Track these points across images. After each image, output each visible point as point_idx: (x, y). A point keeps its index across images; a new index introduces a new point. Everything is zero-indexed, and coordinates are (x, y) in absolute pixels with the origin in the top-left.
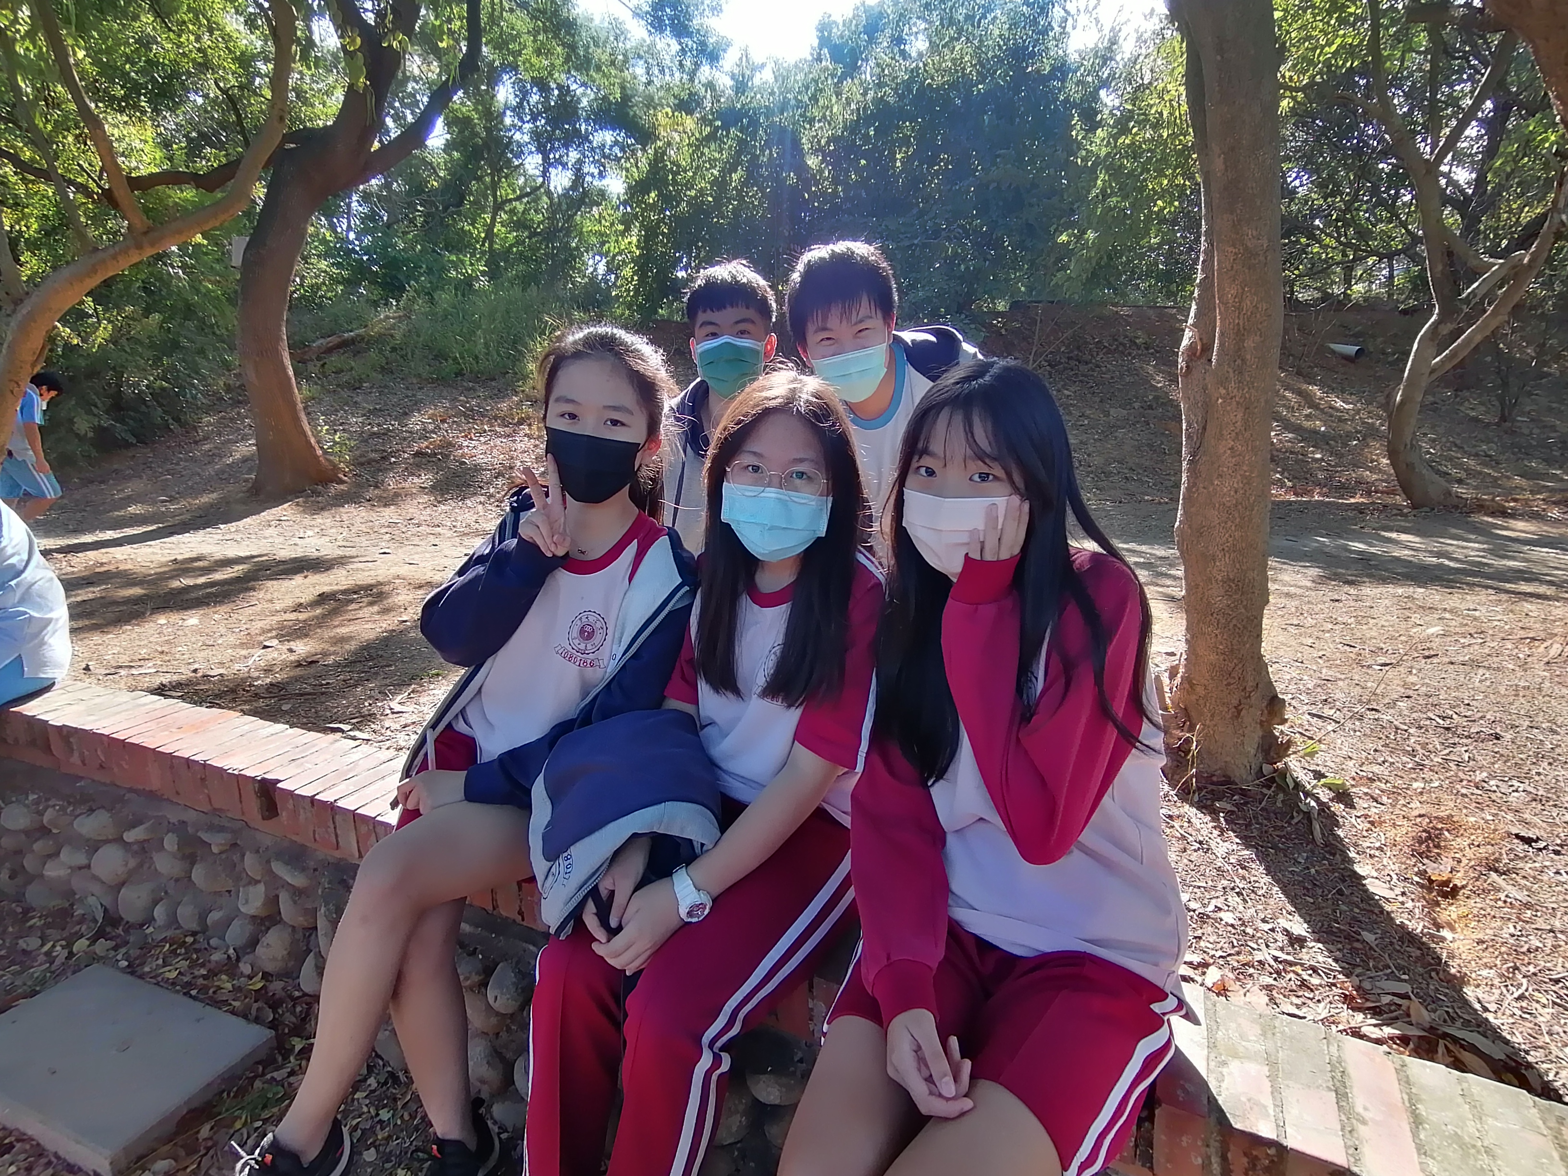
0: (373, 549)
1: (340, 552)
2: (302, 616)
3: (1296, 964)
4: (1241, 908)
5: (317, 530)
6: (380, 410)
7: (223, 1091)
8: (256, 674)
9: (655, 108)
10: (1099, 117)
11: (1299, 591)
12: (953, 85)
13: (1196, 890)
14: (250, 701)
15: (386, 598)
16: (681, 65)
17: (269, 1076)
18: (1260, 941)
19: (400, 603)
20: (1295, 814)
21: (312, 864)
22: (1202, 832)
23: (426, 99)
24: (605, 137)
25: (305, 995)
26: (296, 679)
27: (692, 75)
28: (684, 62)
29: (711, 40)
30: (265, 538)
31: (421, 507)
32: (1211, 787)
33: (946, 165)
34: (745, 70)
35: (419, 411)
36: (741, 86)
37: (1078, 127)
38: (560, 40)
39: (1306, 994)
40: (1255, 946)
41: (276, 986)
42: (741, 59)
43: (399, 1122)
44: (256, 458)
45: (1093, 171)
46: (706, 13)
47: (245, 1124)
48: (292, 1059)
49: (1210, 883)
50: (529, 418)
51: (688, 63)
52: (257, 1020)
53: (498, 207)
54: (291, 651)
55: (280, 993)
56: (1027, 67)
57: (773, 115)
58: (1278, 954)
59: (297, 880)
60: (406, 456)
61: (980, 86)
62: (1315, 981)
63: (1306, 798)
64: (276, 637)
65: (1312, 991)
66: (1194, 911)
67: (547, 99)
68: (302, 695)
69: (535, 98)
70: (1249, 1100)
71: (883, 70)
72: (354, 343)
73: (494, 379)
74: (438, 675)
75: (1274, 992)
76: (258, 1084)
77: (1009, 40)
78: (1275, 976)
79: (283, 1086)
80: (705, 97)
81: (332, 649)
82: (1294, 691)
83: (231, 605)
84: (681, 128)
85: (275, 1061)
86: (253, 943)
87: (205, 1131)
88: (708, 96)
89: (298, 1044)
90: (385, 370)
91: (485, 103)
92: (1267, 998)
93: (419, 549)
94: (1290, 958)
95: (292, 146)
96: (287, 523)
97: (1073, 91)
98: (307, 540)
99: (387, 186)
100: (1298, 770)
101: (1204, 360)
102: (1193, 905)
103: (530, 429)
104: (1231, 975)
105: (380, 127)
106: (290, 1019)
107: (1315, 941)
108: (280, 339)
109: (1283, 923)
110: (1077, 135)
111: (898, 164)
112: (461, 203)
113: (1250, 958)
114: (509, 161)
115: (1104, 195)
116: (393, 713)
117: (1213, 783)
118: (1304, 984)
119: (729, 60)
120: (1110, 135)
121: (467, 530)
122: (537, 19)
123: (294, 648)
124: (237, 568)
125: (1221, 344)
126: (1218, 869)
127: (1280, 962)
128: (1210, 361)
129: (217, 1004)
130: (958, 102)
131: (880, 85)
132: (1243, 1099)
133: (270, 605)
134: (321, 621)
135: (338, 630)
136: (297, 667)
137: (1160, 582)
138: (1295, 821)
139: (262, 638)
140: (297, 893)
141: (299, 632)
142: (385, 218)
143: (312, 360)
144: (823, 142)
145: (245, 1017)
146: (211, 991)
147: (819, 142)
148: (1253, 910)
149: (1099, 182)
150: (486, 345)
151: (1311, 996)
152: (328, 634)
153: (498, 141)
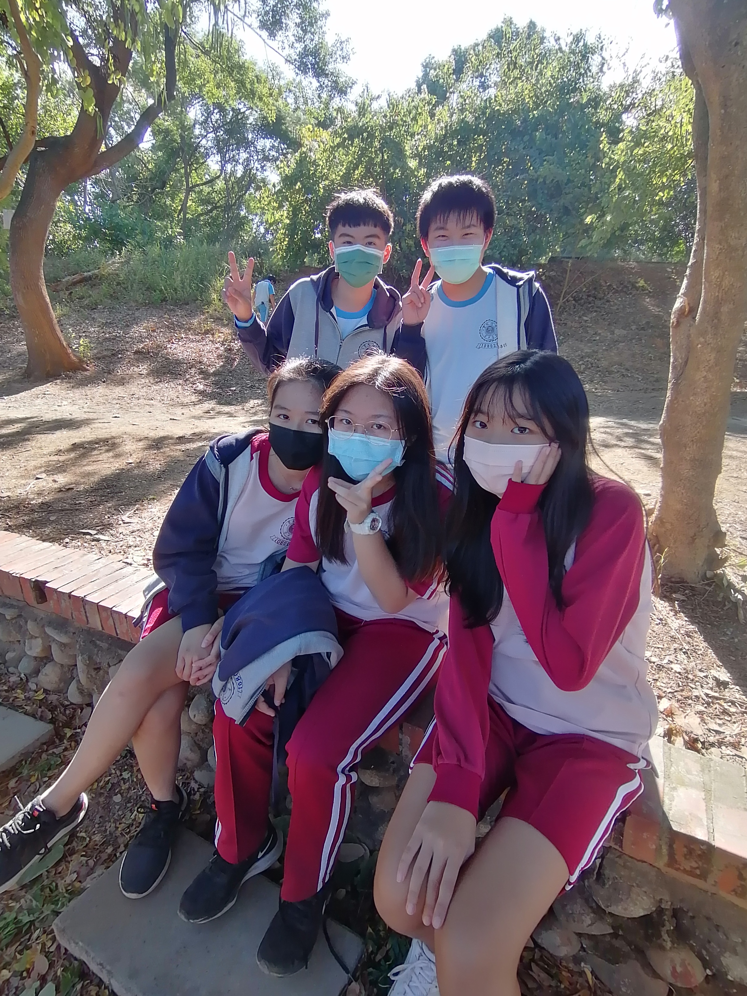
0: (108, 414)
1: (85, 416)
2: (62, 458)
3: (720, 699)
4: (686, 662)
5: (69, 401)
6: (110, 323)
7: (22, 760)
8: (32, 496)
9: (301, 125)
10: (621, 135)
11: (739, 454)
12: (515, 111)
13: (656, 650)
14: (29, 514)
15: (118, 447)
16: (319, 97)
17: (51, 752)
18: (697, 683)
19: (127, 451)
20: (726, 603)
21: (72, 630)
22: (662, 613)
23: (138, 117)
24: (265, 143)
25: (72, 704)
26: (59, 500)
27: (327, 105)
28: (322, 95)
29: (341, 80)
30: (35, 406)
31: (140, 387)
32: (670, 584)
33: (508, 166)
34: (366, 100)
35: (137, 324)
36: (362, 110)
37: (605, 142)
38: (233, 77)
39: (726, 718)
40: (694, 686)
41: (53, 698)
42: (363, 92)
43: (135, 780)
44: (27, 354)
45: (614, 171)
46: (339, 60)
47: (37, 779)
48: (65, 741)
49: (666, 645)
50: (212, 330)
51: (324, 96)
52: (42, 718)
53: (190, 190)
54: (55, 481)
55: (55, 703)
56: (570, 98)
57: (385, 132)
58: (709, 692)
59: (63, 639)
60: (129, 353)
61: (535, 112)
62: (733, 710)
63: (735, 593)
64: (45, 472)
65: (730, 716)
66: (654, 663)
67: (224, 116)
68: (63, 510)
69: (216, 116)
70: (690, 814)
71: (465, 100)
72: (91, 280)
73: (187, 304)
74: (154, 499)
75: (705, 716)
76: (44, 756)
77: (558, 79)
78: (706, 705)
79: (60, 757)
80: (336, 118)
81: (82, 480)
82: (731, 522)
83: (14, 450)
84: (319, 139)
85: (54, 742)
86: (37, 672)
87: (12, 783)
88: (339, 117)
89: (69, 732)
90: (113, 297)
91: (180, 118)
92: (699, 720)
93: (139, 415)
94: (716, 695)
95: (43, 149)
96: (49, 396)
97: (603, 115)
98: (63, 408)
99: (112, 175)
100: (731, 574)
101: (690, 318)
102: (653, 659)
103: (213, 337)
104: (677, 705)
105: (106, 135)
106: (62, 718)
107: (734, 684)
108: (39, 278)
109: (714, 673)
110: (604, 147)
111: (474, 164)
112: (163, 186)
113: (690, 693)
114: (197, 159)
115: (620, 189)
116: (124, 523)
117: (672, 582)
118: (725, 712)
119: (354, 94)
120: (627, 148)
121: (171, 403)
122: (216, 62)
123: (57, 480)
124: (16, 426)
125: (704, 309)
126: (672, 637)
127: (710, 697)
128: (694, 318)
129: (14, 707)
130: (519, 123)
131: (462, 111)
132: (687, 813)
133: (40, 451)
134: (74, 462)
135: (86, 468)
136: (59, 492)
137: (642, 446)
138: (727, 608)
139: (35, 472)
140: (63, 646)
141: (61, 468)
142: (111, 196)
143: (63, 290)
144: (420, 149)
145: (34, 716)
146: (11, 700)
147: (417, 148)
148: (694, 664)
149: (617, 180)
150: (183, 282)
151: (729, 719)
152: (79, 470)
153: (190, 145)
